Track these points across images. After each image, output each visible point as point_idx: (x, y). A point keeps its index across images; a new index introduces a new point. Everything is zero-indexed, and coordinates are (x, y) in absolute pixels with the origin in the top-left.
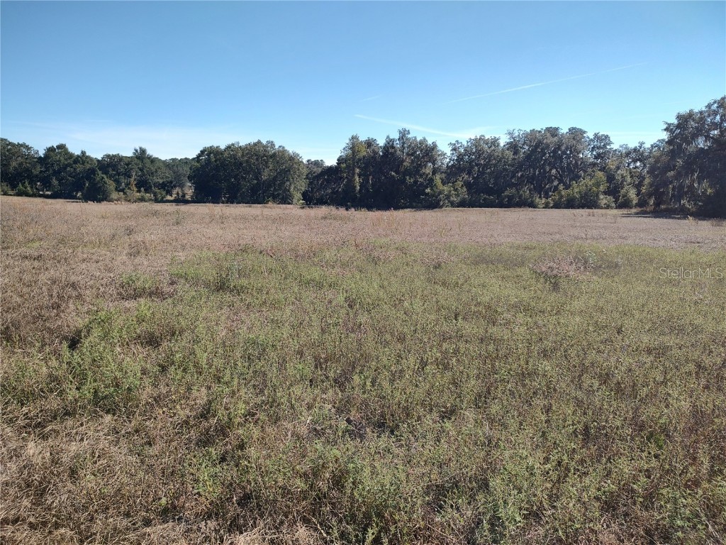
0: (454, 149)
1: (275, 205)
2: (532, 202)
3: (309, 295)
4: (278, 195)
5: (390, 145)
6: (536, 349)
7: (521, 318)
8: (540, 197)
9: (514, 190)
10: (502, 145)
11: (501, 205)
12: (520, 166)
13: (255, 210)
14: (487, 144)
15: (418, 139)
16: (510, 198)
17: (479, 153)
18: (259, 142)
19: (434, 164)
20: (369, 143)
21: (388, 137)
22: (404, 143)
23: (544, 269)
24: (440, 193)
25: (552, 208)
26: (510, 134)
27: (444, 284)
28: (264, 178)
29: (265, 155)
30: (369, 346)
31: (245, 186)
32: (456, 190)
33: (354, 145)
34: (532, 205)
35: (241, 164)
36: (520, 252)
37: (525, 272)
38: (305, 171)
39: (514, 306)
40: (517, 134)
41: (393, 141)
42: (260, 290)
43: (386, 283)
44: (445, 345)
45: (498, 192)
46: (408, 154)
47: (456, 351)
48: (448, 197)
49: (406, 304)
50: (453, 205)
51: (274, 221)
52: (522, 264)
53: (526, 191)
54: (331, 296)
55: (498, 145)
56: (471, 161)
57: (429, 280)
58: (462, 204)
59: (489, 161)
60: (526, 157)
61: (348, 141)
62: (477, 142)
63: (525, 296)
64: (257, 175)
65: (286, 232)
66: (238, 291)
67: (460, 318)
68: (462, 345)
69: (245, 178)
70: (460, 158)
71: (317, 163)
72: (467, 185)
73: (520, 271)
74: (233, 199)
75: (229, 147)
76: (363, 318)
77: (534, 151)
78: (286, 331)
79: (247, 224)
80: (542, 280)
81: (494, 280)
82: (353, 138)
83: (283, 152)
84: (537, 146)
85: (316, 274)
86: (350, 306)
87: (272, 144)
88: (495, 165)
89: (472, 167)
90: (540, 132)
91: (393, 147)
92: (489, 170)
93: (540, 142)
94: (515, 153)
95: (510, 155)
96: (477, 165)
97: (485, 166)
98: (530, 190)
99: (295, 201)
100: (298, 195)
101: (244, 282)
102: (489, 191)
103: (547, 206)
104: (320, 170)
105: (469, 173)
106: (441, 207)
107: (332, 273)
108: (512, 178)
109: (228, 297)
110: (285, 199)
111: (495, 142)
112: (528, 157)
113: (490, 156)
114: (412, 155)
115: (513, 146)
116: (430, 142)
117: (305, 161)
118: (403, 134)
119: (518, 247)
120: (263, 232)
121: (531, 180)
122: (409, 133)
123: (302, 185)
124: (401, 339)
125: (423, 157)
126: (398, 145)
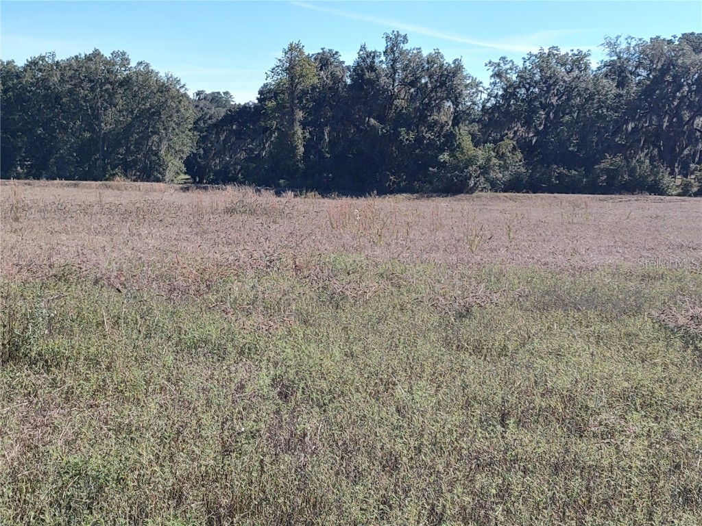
0: (498, 75)
1: (128, 183)
2: (656, 183)
3: (196, 374)
4: (135, 162)
5: (366, 64)
6: (667, 486)
7: (637, 422)
8: (672, 173)
9: (618, 159)
10: (594, 66)
11: (592, 189)
12: (632, 110)
13: (87, 192)
14: (564, 65)
15: (425, 54)
16: (612, 174)
17: (549, 82)
18: (96, 54)
19: (456, 103)
20: (325, 60)
21: (363, 48)
22: (395, 61)
23: (682, 321)
24: (470, 162)
25: (696, 195)
26: (611, 45)
27: (477, 350)
28: (106, 128)
29: (107, 81)
31: (66, 143)
32: (501, 156)
33: (294, 62)
34: (656, 189)
35: (58, 98)
36: (631, 285)
37: (642, 325)
38: (191, 114)
39: (624, 396)
40: (624, 46)
41: (373, 55)
42: (93, 362)
43: (357, 348)
44: (480, 479)
45: (588, 164)
46: (403, 83)
47: (504, 492)
48: (485, 170)
49: (400, 392)
50: (495, 186)
51: (125, 215)
52: (638, 311)
53: (642, 162)
54: (242, 374)
55: (587, 66)
56: (530, 100)
57: (447, 343)
58: (515, 186)
59: (569, 99)
60: (644, 92)
61: (281, 55)
62: (544, 60)
63: (642, 374)
64: (92, 119)
65: (151, 239)
66: (48, 362)
67: (511, 422)
68: (515, 478)
69: (65, 128)
70: (510, 92)
71: (215, 99)
72: (524, 146)
73: (633, 324)
74: (39, 170)
75: (33, 64)
76: (311, 422)
77: (657, 81)
78: (146, 451)
79: (70, 223)
80: (678, 344)
81: (580, 344)
82: (291, 49)
83: (146, 74)
84: (664, 71)
85: (212, 327)
86: (284, 396)
87: (125, 60)
88: (581, 108)
89: (534, 111)
90: (670, 42)
91: (372, 68)
92: (567, 118)
93: (670, 65)
94: (621, 84)
95: (610, 86)
96: (543, 107)
97: (561, 109)
98: (652, 159)
99: (169, 175)
100: (174, 165)
101: (59, 343)
102: (569, 161)
103: (685, 192)
104: (222, 112)
105: (528, 123)
106: (471, 191)
107: (247, 326)
108: (614, 134)
109: (25, 375)
110: (149, 172)
111: (579, 61)
112: (647, 91)
113: (569, 90)
114: (412, 84)
115: (617, 71)
116: (448, 59)
117: (191, 94)
118: (395, 42)
119: (628, 276)
120: (101, 240)
121: (655, 137)
122: (405, 39)
123: (186, 143)
124: (391, 464)
125: (434, 89)
126: (382, 63)
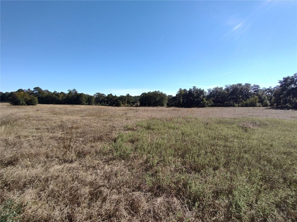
0: (209, 91)
1: (159, 107)
2: (234, 105)
3: (171, 131)
4: (160, 104)
6: (242, 150)
7: (236, 140)
8: (236, 104)
9: (228, 102)
10: (224, 89)
11: (224, 106)
12: (230, 95)
13: (155, 108)
14: (219, 89)
15: (198, 89)
16: (227, 104)
17: (217, 91)
18: (156, 91)
19: (203, 95)
20: (185, 90)
21: (190, 88)
22: (194, 90)
23: (241, 125)
24: (205, 103)
25: (240, 107)
26: (226, 86)
27: (210, 129)
28: (157, 100)
29: (157, 94)
30: (190, 146)
31: (152, 102)
32: (210, 102)
34: (234, 106)
35: (151, 97)
36: (232, 120)
37: (235, 126)
38: (167, 98)
39: (233, 136)
40: (228, 86)
41: (191, 89)
42: (158, 129)
43: (192, 128)
44: (212, 148)
45: (223, 103)
46: (195, 93)
47: (216, 149)
48: (207, 104)
49: (199, 134)
50: (209, 106)
51: (160, 111)
52: (233, 124)
53: (231, 102)
54: (177, 131)
55: (222, 89)
56: (214, 94)
57: (205, 128)
58: (212, 106)
59: (220, 94)
60: (231, 92)
61: (179, 90)
62: (216, 89)
63: (236, 133)
64: (155, 99)
65: (164, 114)
66: (153, 129)
67: (216, 139)
68: (218, 148)
69: (152, 100)
70: (211, 93)
71: (170, 96)
72: (213, 100)
73: (233, 126)
74: (149, 105)
75: (148, 93)
76: (187, 139)
77: (234, 91)
78: (166, 141)
79: (153, 112)
80: (241, 129)
81: (225, 128)
82: (180, 89)
83: (162, 93)
84: (235, 89)
85: (173, 125)
86: (183, 135)
87: (159, 91)
88: (222, 95)
89: (215, 96)
90: (235, 85)
91: (191, 91)
92: (220, 96)
93: (236, 88)
94: (228, 91)
95: (226, 92)
96: (216, 95)
97: (218, 95)
98: (233, 102)
99: (165, 106)
100: (165, 104)
101: (154, 127)
102: (220, 102)
103: (239, 106)
104: (171, 97)
105: (214, 97)
106: (206, 107)
107: (177, 125)
108: (227, 98)
109: (150, 131)
110: (162, 105)
111: (221, 88)
112: (232, 92)
113: (220, 92)
114: (197, 93)
115: (227, 89)
116: (202, 89)
117: (167, 96)
118: (194, 87)
119: (231, 119)
120: (157, 114)
121: (233, 99)
122: (196, 87)
123: (167, 102)
124: (199, 145)
125: (200, 93)
126: (192, 90)
